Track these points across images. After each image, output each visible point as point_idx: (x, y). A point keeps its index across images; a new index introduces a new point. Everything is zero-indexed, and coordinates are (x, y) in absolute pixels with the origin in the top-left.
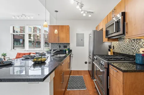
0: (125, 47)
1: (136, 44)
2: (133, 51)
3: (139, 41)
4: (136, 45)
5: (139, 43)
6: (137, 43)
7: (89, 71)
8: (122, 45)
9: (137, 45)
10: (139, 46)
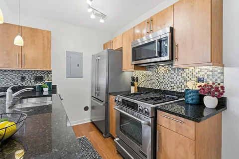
0: (159, 80)
1: (176, 75)
2: (173, 85)
3: (181, 72)
4: (176, 77)
5: (181, 74)
6: (178, 74)
7: (93, 123)
8: (152, 77)
9: (180, 77)
10: (181, 79)
